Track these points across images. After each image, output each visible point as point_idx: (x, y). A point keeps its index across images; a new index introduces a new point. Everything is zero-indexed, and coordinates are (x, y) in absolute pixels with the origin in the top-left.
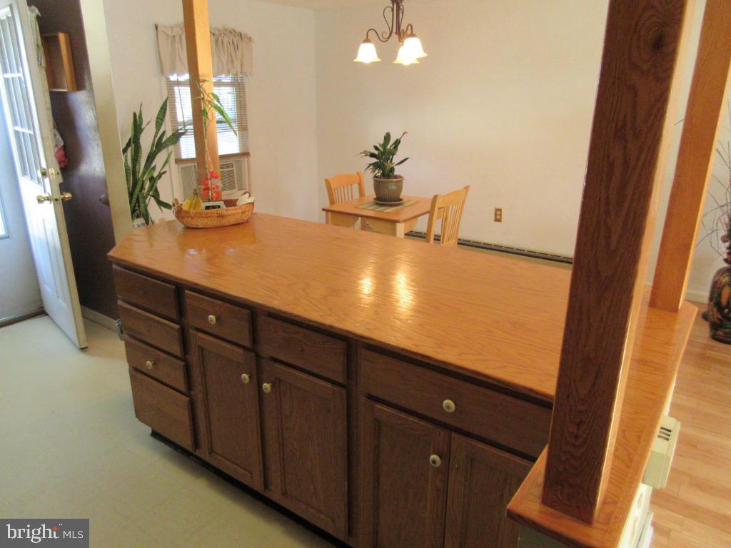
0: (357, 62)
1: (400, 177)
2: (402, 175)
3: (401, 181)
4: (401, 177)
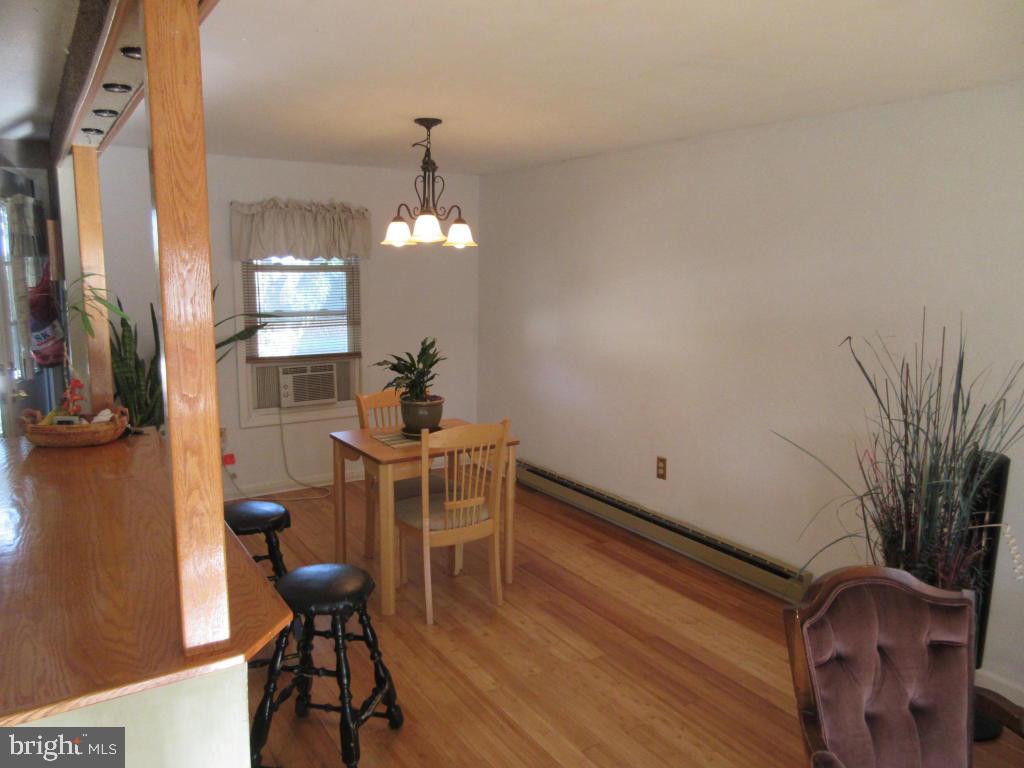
0: (384, 246)
1: (435, 398)
2: (441, 396)
3: (440, 405)
4: (441, 398)
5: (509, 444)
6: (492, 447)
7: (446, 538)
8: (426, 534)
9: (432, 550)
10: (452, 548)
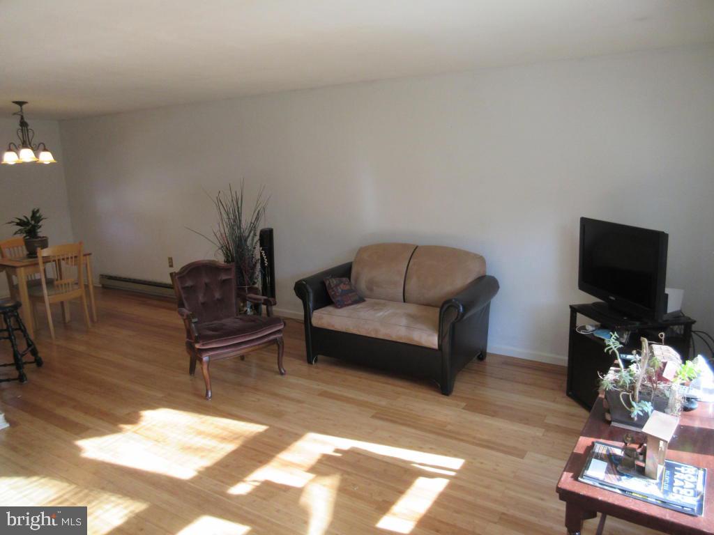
1: (43, 237)
3: (46, 240)
4: (47, 237)
5: (85, 255)
6: (76, 257)
7: (58, 299)
8: (46, 298)
9: (50, 305)
10: (62, 303)
